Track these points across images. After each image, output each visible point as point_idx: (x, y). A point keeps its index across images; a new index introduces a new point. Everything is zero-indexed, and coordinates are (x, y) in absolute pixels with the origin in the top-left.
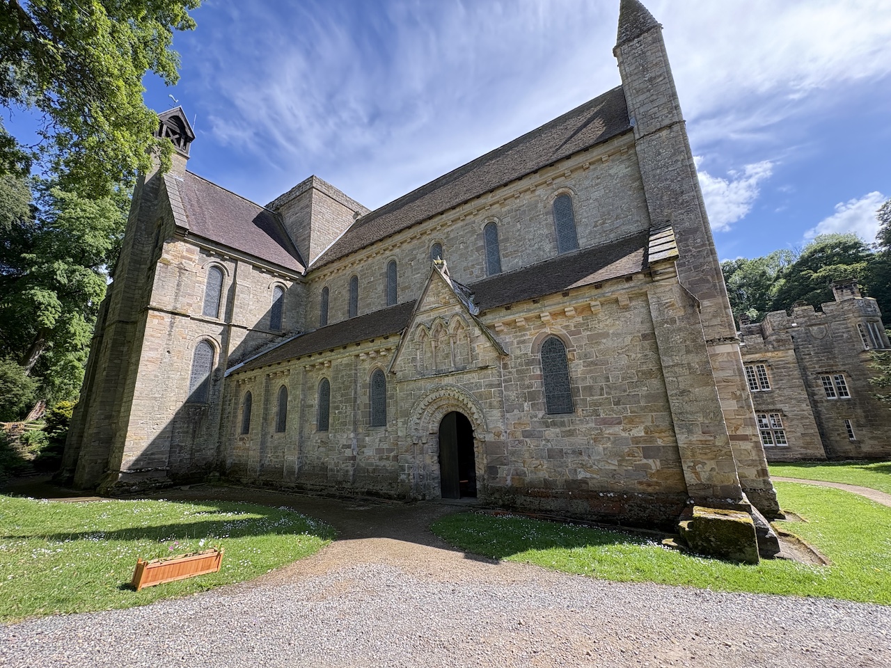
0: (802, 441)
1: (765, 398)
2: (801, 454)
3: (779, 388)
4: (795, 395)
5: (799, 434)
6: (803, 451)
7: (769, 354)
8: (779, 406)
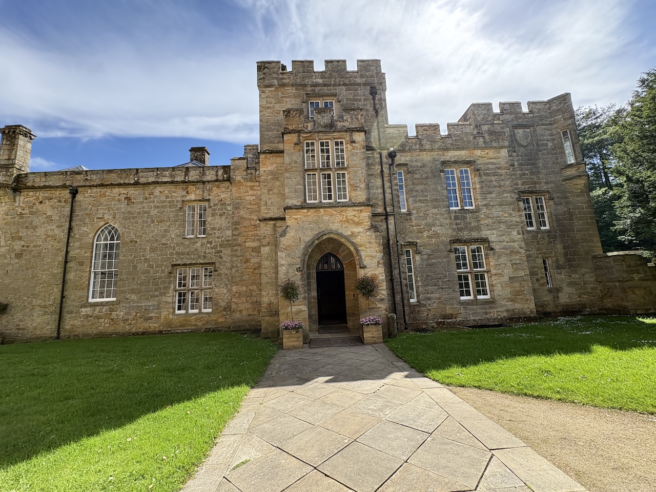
0: (509, 290)
1: (468, 220)
2: (507, 311)
3: (486, 205)
4: (505, 216)
5: (506, 278)
6: (510, 305)
7: (478, 153)
8: (485, 233)
